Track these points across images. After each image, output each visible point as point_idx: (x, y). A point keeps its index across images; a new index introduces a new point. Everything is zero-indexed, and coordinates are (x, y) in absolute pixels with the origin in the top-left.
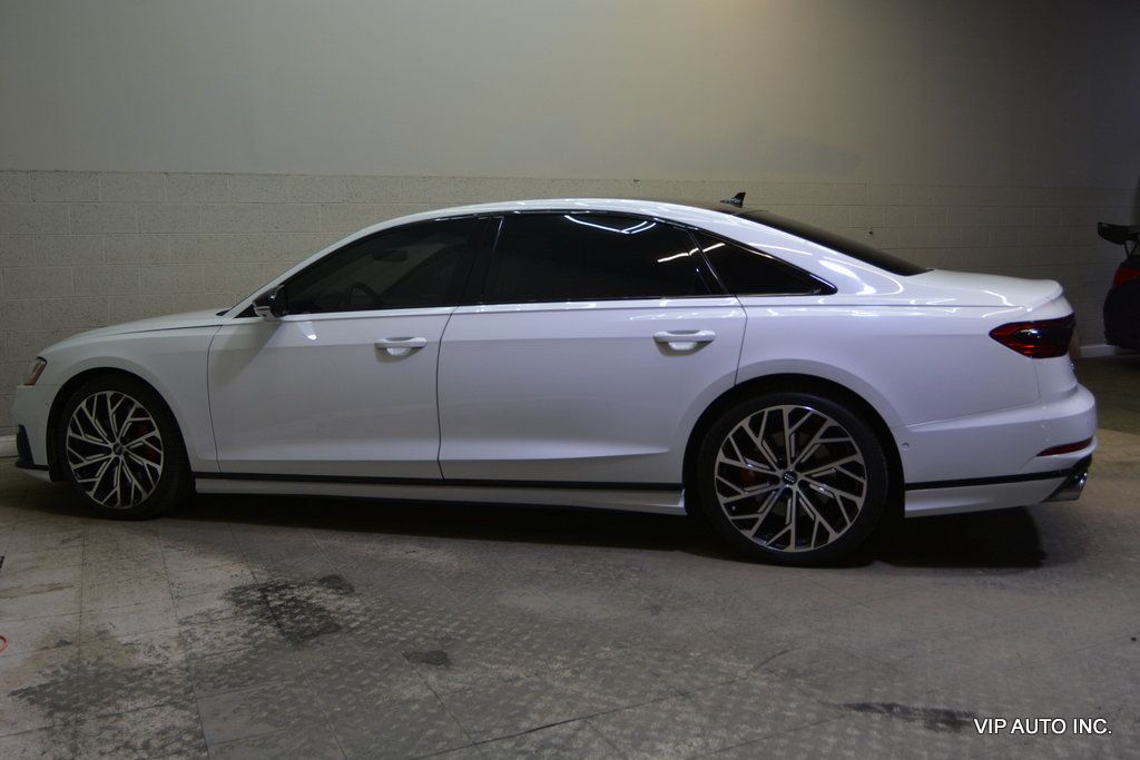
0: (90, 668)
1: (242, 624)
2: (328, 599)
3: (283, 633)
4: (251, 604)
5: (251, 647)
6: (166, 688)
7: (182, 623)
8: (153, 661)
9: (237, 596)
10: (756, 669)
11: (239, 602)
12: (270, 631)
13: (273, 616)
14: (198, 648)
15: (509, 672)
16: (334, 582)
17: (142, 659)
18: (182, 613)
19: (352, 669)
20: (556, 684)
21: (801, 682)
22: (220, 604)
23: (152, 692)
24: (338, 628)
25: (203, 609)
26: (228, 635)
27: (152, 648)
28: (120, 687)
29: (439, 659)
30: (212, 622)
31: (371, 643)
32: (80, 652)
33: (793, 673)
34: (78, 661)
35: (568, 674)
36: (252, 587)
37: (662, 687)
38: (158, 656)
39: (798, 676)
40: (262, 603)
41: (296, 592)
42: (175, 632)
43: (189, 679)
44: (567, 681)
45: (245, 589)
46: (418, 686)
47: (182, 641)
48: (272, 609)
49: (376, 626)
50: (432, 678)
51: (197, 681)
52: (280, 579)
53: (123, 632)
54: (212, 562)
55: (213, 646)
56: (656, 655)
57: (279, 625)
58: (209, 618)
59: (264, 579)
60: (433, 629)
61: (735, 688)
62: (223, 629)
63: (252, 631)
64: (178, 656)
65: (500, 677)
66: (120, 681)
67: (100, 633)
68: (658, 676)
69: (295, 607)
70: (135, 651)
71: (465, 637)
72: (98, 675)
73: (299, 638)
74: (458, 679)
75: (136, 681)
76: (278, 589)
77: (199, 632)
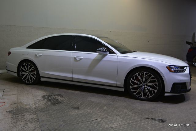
0: (19, 108)
1: (45, 101)
2: (59, 98)
3: (51, 103)
4: (46, 98)
5: (46, 105)
6: (32, 111)
7: (35, 101)
8: (30, 107)
9: (44, 97)
10: (130, 111)
11: (44, 98)
12: (49, 103)
13: (50, 100)
14: (37, 105)
15: (89, 111)
16: (60, 95)
17: (28, 107)
18: (35, 99)
19: (63, 109)
20: (97, 113)
21: (138, 114)
22: (41, 98)
23: (29, 112)
24: (61, 103)
25: (38, 99)
26: (42, 103)
27: (30, 105)
28: (24, 111)
29: (77, 108)
30: (40, 101)
31: (66, 105)
32: (18, 105)
33: (136, 112)
34: (17, 107)
35: (99, 111)
36: (46, 96)
37: (114, 114)
38: (31, 106)
39: (137, 113)
40: (48, 98)
41: (53, 97)
42: (33, 102)
43: (36, 110)
44: (99, 112)
45: (45, 96)
46: (74, 112)
47: (35, 104)
48: (50, 99)
49: (67, 102)
50: (76, 111)
51: (37, 111)
52: (51, 94)
53: (25, 102)
54: (39, 91)
55: (40, 105)
56: (113, 109)
57: (51, 102)
58: (39, 100)
59: (48, 94)
60: (76, 103)
61: (126, 114)
62: (41, 102)
63: (46, 103)
64: (34, 106)
65: (88, 112)
66: (24, 110)
67: (21, 102)
68: (114, 112)
69: (54, 99)
70: (27, 105)
71: (82, 105)
72: (21, 109)
73: (54, 104)
74: (81, 112)
75: (27, 110)
76: (50, 96)
77: (37, 103)
